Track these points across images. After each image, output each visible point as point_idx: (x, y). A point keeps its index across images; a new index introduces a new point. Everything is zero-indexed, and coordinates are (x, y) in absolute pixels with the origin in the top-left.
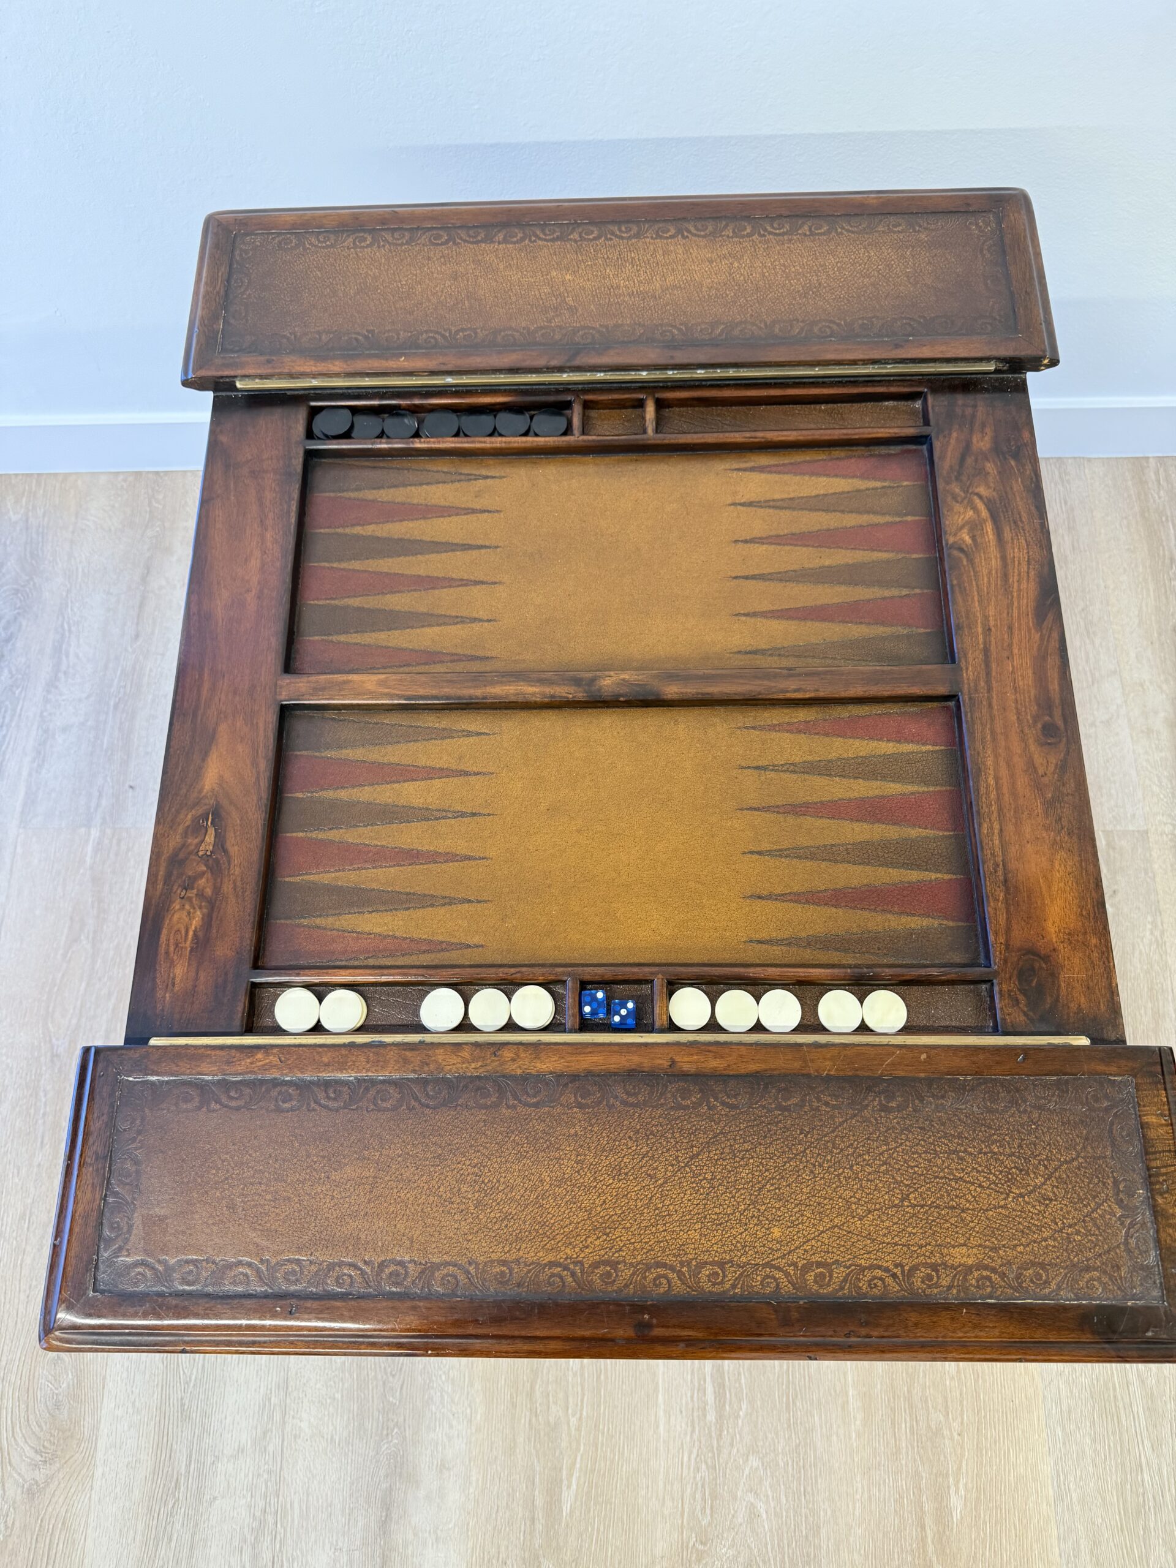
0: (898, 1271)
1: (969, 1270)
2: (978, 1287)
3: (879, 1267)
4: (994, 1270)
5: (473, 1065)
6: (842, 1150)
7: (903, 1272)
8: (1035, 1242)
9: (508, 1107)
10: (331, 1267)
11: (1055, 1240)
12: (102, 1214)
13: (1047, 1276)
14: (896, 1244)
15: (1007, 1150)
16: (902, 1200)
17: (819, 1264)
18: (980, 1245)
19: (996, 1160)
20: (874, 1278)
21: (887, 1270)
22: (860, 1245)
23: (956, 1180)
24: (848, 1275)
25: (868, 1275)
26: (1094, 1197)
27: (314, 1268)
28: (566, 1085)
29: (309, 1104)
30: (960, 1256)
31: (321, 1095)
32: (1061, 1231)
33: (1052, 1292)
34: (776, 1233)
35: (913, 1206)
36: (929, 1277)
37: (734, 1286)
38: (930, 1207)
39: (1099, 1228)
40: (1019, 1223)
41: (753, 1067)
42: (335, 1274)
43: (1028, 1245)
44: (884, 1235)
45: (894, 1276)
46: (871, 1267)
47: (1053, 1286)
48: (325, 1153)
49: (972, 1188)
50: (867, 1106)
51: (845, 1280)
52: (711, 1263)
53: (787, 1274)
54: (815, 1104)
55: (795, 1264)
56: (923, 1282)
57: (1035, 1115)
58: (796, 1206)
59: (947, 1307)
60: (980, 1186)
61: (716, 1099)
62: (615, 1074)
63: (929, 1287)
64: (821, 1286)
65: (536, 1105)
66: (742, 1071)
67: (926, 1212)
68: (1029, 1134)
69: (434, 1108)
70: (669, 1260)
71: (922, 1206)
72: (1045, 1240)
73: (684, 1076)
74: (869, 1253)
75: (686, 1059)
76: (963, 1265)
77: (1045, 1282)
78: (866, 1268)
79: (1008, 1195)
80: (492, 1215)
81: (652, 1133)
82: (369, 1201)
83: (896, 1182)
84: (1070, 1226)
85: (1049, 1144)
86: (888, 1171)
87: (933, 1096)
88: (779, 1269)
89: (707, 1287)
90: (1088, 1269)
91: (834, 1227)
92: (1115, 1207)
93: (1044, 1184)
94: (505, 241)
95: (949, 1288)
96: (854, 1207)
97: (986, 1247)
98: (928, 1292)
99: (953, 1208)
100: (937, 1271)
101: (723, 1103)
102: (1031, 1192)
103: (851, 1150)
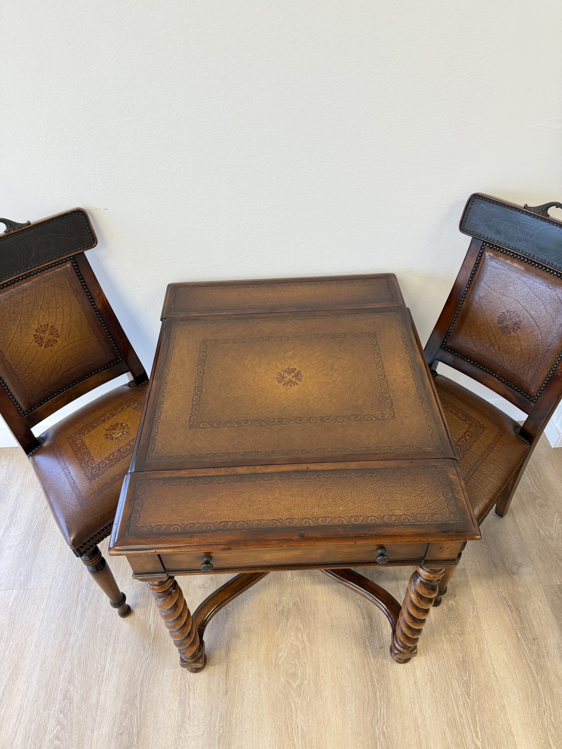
0: (379, 517)
1: (401, 516)
2: (404, 520)
3: (373, 516)
4: (408, 516)
5: (247, 471)
6: (359, 487)
7: (381, 517)
8: (420, 508)
9: (258, 481)
10: (204, 524)
11: (426, 507)
12: (131, 515)
13: (425, 516)
14: (378, 510)
15: (409, 485)
16: (379, 499)
17: (355, 516)
18: (403, 509)
19: (406, 488)
20: (372, 519)
21: (376, 517)
22: (367, 511)
23: (395, 493)
24: (364, 518)
25: (370, 518)
26: (437, 496)
27: (198, 525)
28: (276, 475)
29: (197, 483)
30: (397, 512)
31: (201, 480)
32: (427, 505)
33: (427, 520)
34: (341, 508)
35: (382, 500)
36: (389, 518)
37: (329, 523)
38: (387, 500)
39: (439, 504)
40: (415, 503)
41: (332, 468)
42: (205, 526)
43: (418, 509)
44: (374, 508)
45: (378, 518)
46: (371, 516)
47: (427, 519)
48: (202, 495)
49: (400, 495)
50: (366, 476)
51: (363, 519)
52: (322, 517)
53: (345, 519)
54: (351, 476)
55: (348, 516)
56: (387, 519)
57: (417, 476)
58: (347, 501)
59: (395, 526)
60: (402, 494)
61: (321, 476)
62: (290, 472)
63: (389, 521)
64: (356, 522)
65: (267, 480)
66: (329, 469)
67: (386, 502)
68: (415, 481)
69: (236, 482)
70: (310, 517)
71: (385, 500)
72: (423, 507)
73: (312, 471)
74: (370, 512)
75: (312, 467)
76: (399, 515)
77: (424, 518)
78: (369, 517)
79: (411, 496)
80: (254, 508)
81: (302, 485)
82: (216, 507)
83: (377, 494)
84: (430, 503)
85: (421, 483)
86: (373, 492)
87: (386, 473)
88: (343, 518)
89: (321, 523)
90: (437, 514)
91: (359, 506)
92: (443, 498)
93: (421, 493)
94: (252, 287)
95: (395, 520)
96: (364, 501)
97: (405, 510)
98: (389, 522)
99: (394, 500)
100: (391, 517)
101: (323, 477)
102: (417, 495)
103: (362, 487)
